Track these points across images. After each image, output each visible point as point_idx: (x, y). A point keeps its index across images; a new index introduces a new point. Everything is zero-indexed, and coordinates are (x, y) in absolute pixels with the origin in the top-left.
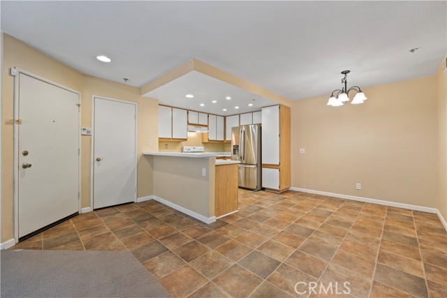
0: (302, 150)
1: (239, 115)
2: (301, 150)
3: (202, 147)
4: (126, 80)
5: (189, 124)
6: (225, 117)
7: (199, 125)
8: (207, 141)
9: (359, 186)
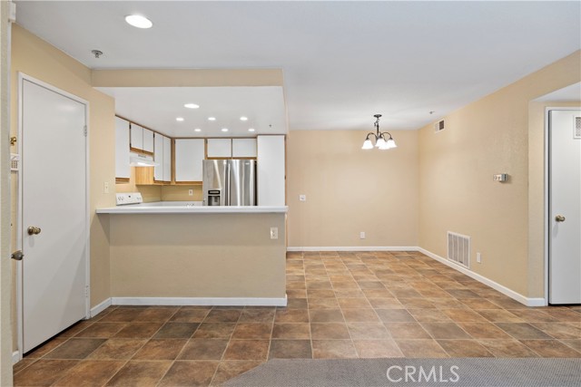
0: (303, 197)
1: (206, 139)
2: (301, 196)
3: (139, 195)
4: (97, 53)
5: (131, 149)
6: (173, 140)
7: (143, 151)
8: (151, 183)
9: (363, 235)
